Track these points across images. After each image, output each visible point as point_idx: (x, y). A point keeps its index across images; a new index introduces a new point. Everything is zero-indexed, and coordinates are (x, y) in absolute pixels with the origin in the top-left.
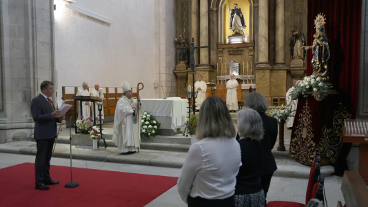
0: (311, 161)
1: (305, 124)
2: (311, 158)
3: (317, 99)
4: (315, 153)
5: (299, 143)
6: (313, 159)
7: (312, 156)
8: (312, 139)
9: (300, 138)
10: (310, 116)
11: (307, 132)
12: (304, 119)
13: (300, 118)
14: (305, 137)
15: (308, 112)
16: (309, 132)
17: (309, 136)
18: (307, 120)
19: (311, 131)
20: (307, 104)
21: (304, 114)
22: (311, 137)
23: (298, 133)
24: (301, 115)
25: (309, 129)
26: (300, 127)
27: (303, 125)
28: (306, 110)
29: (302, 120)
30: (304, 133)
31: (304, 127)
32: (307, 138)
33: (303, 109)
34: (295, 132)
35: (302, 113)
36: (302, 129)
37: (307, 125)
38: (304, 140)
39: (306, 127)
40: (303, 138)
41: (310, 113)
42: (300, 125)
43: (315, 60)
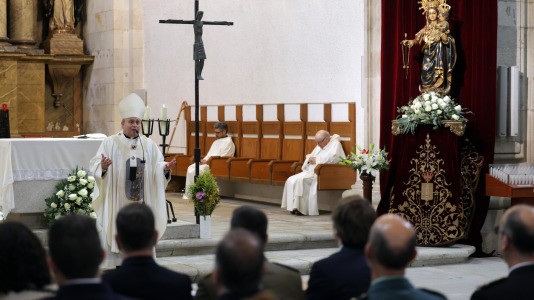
0: (452, 236)
1: (427, 177)
2: (450, 233)
3: (459, 133)
4: (456, 223)
5: (413, 210)
6: (454, 232)
7: (451, 228)
8: (449, 200)
9: (415, 201)
10: (439, 161)
11: (434, 189)
12: (423, 168)
13: (414, 166)
14: (431, 198)
15: (432, 155)
16: (440, 188)
17: (441, 195)
18: (433, 169)
19: (446, 187)
20: (428, 141)
21: (423, 159)
22: (445, 196)
23: (409, 194)
24: (416, 161)
25: (440, 183)
26: (415, 182)
27: (422, 178)
28: (428, 152)
29: (419, 169)
30: (427, 192)
31: (424, 181)
32: (435, 200)
33: (419, 150)
34: (405, 193)
35: (417, 157)
36: (420, 185)
37: (433, 178)
38: (427, 204)
39: (431, 181)
40: (424, 201)
41: (438, 157)
42: (415, 179)
43: (434, 66)
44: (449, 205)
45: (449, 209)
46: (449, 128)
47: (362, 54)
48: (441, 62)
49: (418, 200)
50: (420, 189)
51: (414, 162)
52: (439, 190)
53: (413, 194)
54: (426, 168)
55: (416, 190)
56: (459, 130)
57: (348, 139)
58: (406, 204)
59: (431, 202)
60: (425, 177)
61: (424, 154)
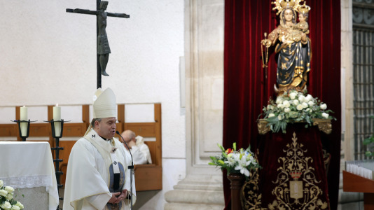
1: (296, 175)
3: (327, 131)
5: (282, 209)
8: (320, 197)
9: (283, 200)
10: (307, 159)
11: (304, 187)
12: (290, 167)
13: (281, 164)
14: (301, 196)
15: (299, 153)
16: (311, 186)
17: (312, 192)
18: (301, 167)
19: (316, 184)
20: (294, 140)
21: (290, 157)
22: (315, 193)
23: (278, 193)
24: (284, 159)
25: (309, 181)
26: (283, 181)
27: (290, 176)
28: (295, 150)
29: (286, 168)
30: (296, 190)
31: (292, 179)
32: (306, 198)
33: (286, 148)
34: (274, 192)
35: (285, 155)
36: (288, 183)
37: (302, 176)
38: (297, 202)
39: (300, 179)
40: (293, 200)
41: (306, 155)
42: (283, 178)
43: (294, 65)
44: (320, 202)
45: (320, 206)
46: (317, 126)
47: (182, 54)
48: (302, 62)
49: (288, 198)
50: (288, 187)
51: (281, 160)
52: (309, 187)
53: (281, 192)
54: (293, 167)
55: (284, 188)
56: (328, 128)
57: (153, 140)
58: (275, 203)
59: (301, 200)
60: (293, 175)
61: (291, 153)
